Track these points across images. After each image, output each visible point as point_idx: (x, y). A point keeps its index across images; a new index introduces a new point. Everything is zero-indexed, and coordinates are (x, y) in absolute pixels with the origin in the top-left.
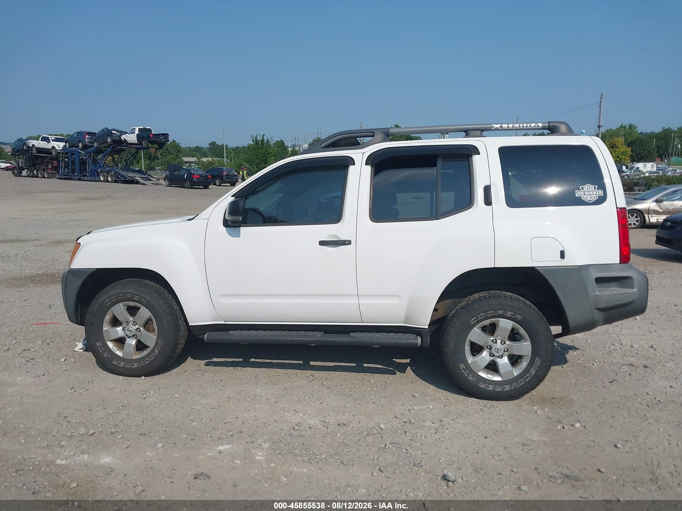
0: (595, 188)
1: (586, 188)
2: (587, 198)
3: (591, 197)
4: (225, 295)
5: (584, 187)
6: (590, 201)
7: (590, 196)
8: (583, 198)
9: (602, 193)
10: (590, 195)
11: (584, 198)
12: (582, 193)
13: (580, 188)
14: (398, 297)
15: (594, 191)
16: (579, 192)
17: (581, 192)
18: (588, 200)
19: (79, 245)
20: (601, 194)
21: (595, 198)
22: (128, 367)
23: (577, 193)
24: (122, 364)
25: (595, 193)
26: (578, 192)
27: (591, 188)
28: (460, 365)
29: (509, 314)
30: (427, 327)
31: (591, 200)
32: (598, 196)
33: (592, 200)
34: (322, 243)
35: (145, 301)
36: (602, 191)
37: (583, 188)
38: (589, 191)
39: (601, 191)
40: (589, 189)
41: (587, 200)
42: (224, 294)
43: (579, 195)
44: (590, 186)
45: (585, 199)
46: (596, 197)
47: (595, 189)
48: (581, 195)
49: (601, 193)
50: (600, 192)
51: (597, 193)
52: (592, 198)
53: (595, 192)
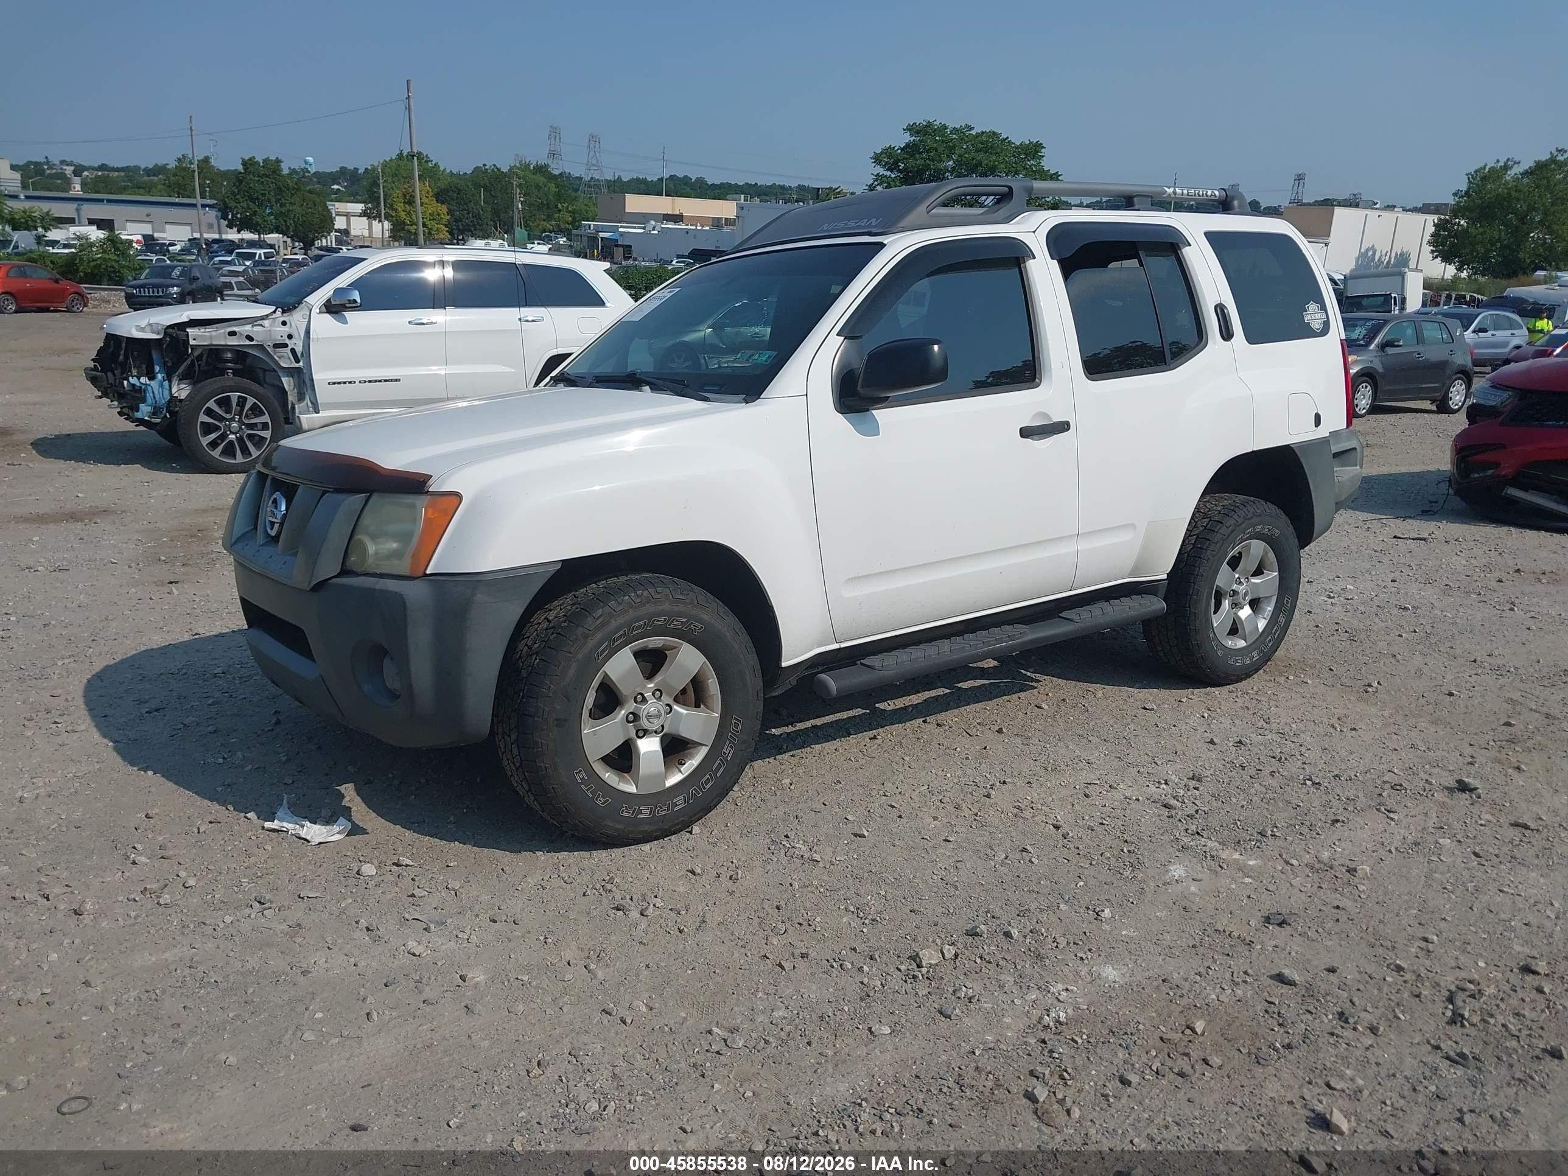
1: (1311, 308)
2: (1315, 325)
4: (855, 578)
5: (1309, 306)
7: (1316, 322)
9: (1325, 316)
10: (1316, 319)
11: (1312, 324)
12: (1310, 317)
14: (1132, 526)
15: (1319, 313)
16: (1306, 314)
17: (1308, 314)
19: (456, 499)
20: (1324, 319)
22: (664, 813)
24: (645, 812)
25: (1319, 316)
27: (1315, 307)
28: (1210, 633)
29: (1267, 529)
30: (1165, 576)
31: (1318, 328)
33: (1320, 328)
34: (1025, 433)
35: (699, 625)
36: (1325, 312)
37: (1308, 309)
38: (1314, 314)
40: (1314, 310)
42: (854, 576)
43: (1307, 320)
46: (1322, 323)
47: (1318, 309)
48: (1309, 320)
50: (1323, 314)
51: (1321, 316)
52: (1319, 325)
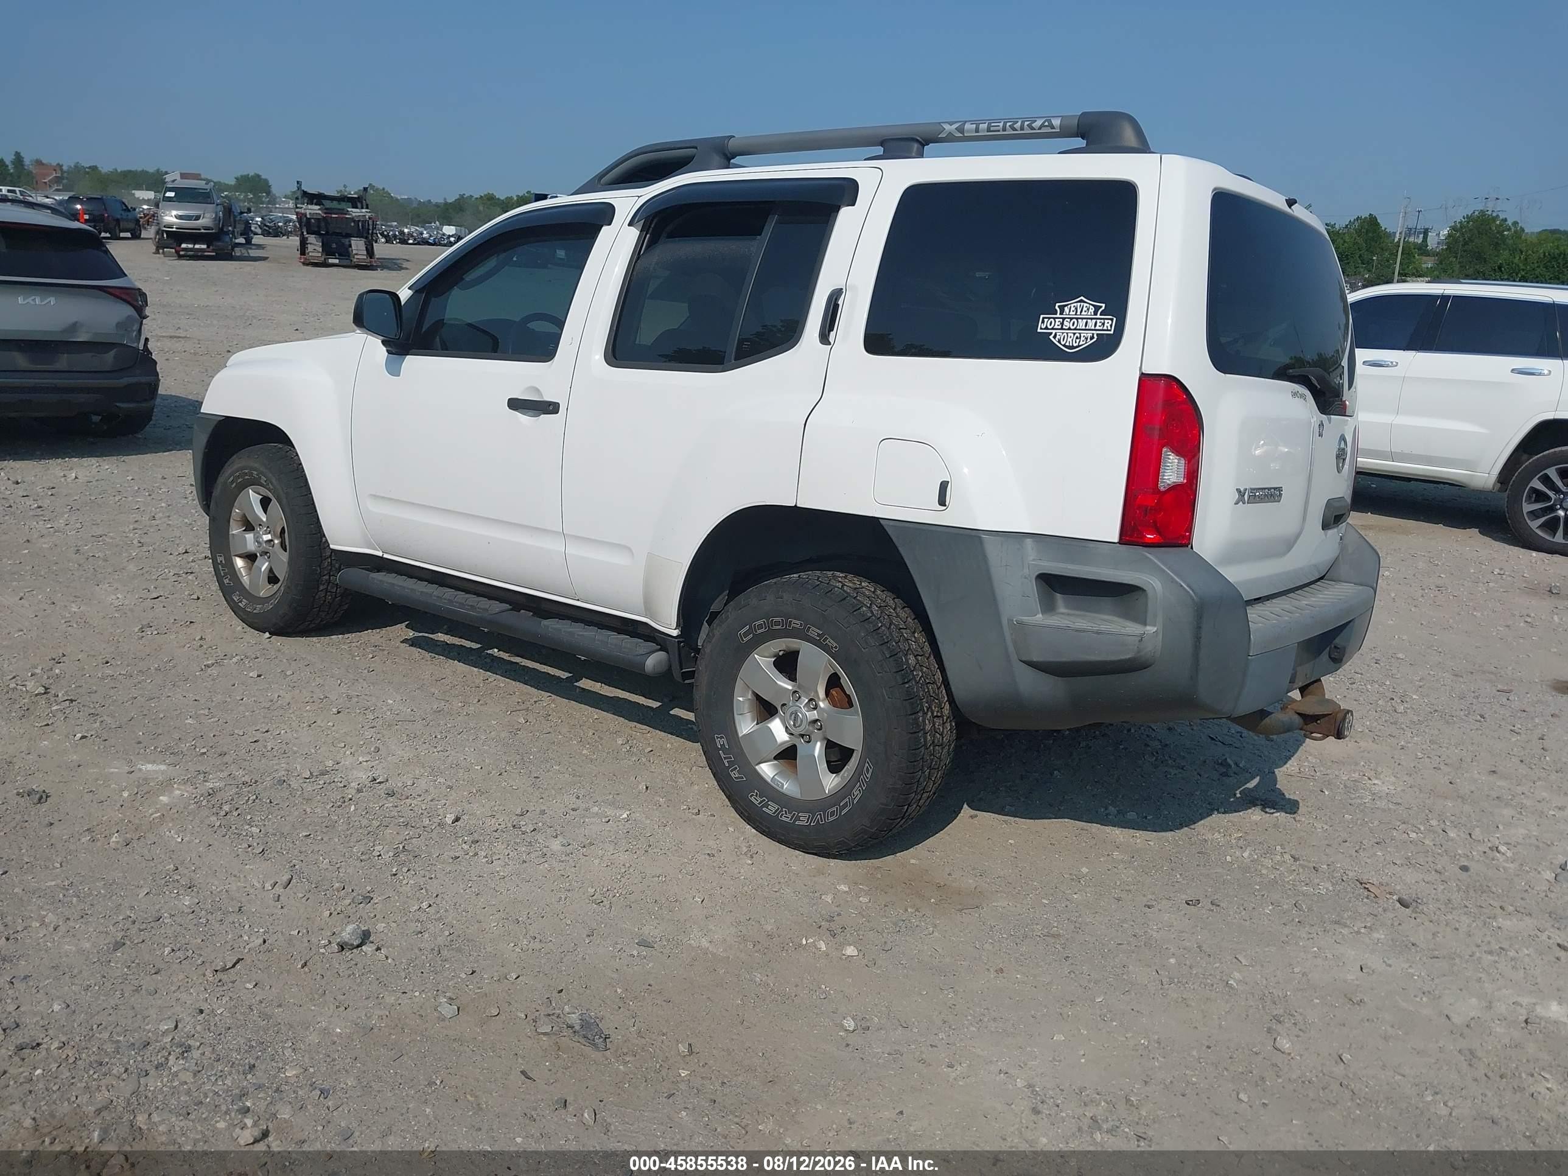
0: (1097, 308)
1: (1073, 309)
2: (1065, 339)
3: (1077, 338)
4: (374, 496)
5: (1067, 305)
6: (1073, 347)
7: (1074, 334)
8: (1055, 337)
9: (1111, 326)
10: (1075, 329)
11: (1058, 337)
12: (1057, 323)
13: (1057, 308)
14: (629, 550)
15: (1092, 319)
16: (1049, 318)
17: (1054, 318)
18: (1067, 344)
20: (1108, 330)
21: (1087, 339)
22: (249, 610)
23: (1043, 322)
24: (244, 603)
25: (1091, 324)
26: (1046, 320)
27: (1085, 309)
28: (718, 738)
29: (814, 632)
30: (674, 633)
31: (1075, 345)
32: (1097, 334)
33: (1079, 346)
34: (515, 404)
35: (272, 487)
36: (1115, 319)
37: (1062, 308)
38: (1077, 319)
39: (1112, 320)
40: (1079, 313)
41: (1064, 346)
42: (374, 493)
43: (1046, 328)
44: (1085, 305)
45: (1059, 341)
46: (1092, 338)
47: (1095, 314)
48: (1053, 329)
49: (1109, 325)
50: (1108, 323)
51: (1098, 324)
52: (1078, 341)
53: (1094, 321)
